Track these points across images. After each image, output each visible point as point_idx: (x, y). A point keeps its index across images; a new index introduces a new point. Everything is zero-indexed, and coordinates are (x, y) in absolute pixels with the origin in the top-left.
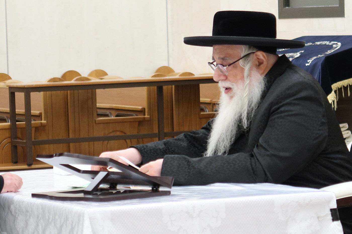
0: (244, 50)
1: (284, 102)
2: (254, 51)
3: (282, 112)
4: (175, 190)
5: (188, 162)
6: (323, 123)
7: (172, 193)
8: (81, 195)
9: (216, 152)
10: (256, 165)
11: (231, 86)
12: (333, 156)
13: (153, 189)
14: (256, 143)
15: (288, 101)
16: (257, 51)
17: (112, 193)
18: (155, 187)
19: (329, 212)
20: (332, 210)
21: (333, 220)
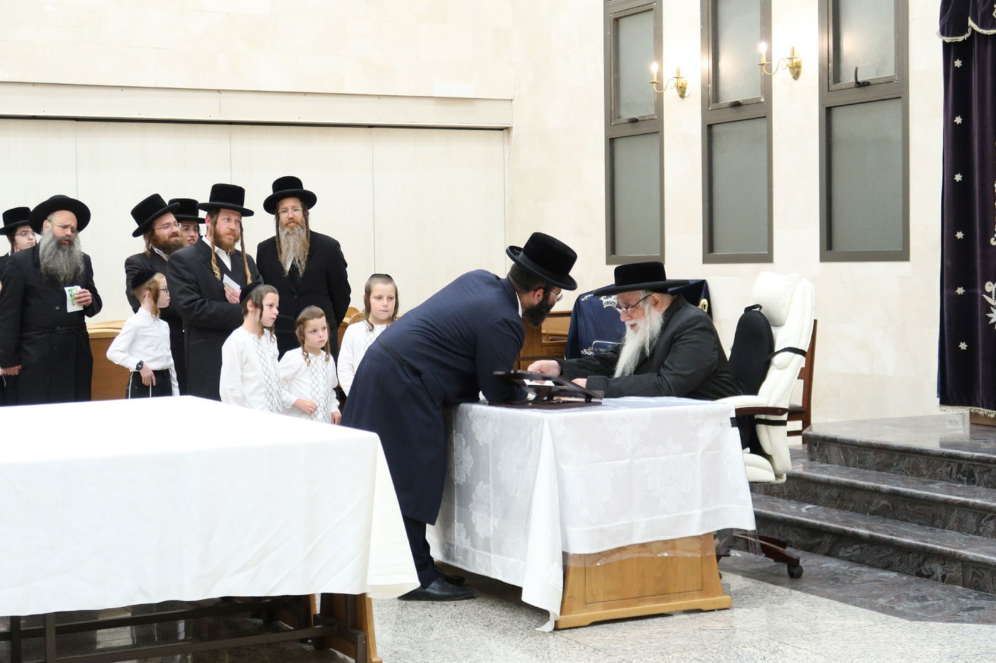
1: (685, 332)
2: (650, 294)
3: (683, 340)
4: (604, 401)
7: (603, 403)
9: (623, 373)
10: (662, 383)
11: (636, 322)
12: (721, 375)
14: (662, 365)
16: (653, 293)
18: (588, 399)
19: (730, 420)
20: (731, 418)
21: (732, 426)
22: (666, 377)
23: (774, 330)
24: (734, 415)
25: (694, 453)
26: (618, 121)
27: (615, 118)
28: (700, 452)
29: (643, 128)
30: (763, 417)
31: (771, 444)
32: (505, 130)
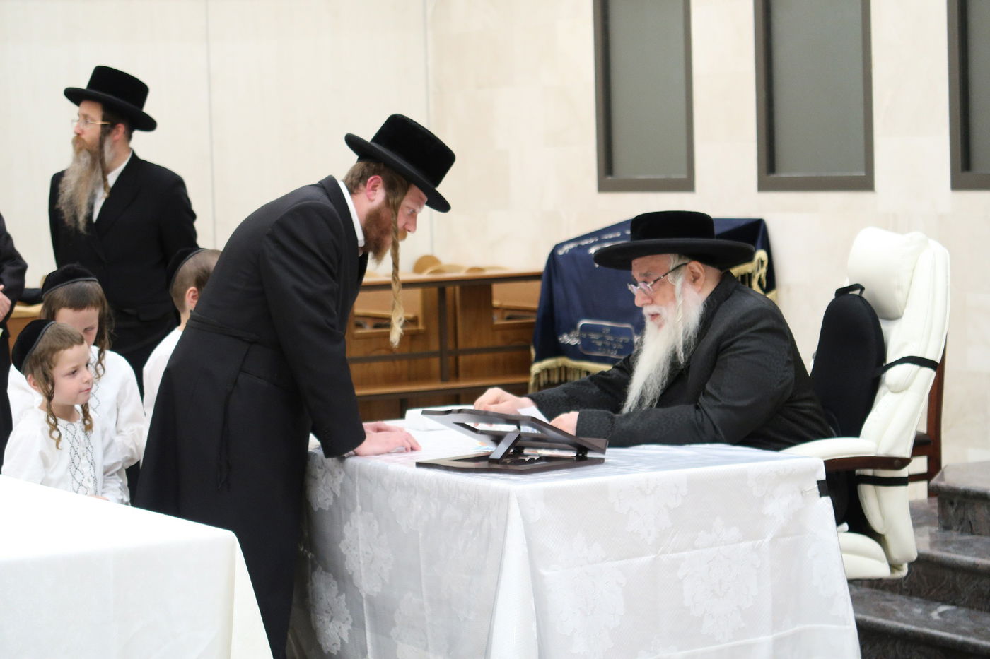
0: (672, 260)
1: (739, 336)
2: (686, 262)
3: (735, 349)
5: (612, 418)
6: (789, 362)
7: (606, 461)
8: (486, 465)
10: (703, 421)
11: (659, 312)
13: (578, 455)
14: (701, 390)
15: (744, 333)
16: (690, 262)
17: (524, 462)
18: (580, 452)
19: (816, 485)
20: (819, 482)
21: (821, 495)
22: (708, 411)
23: (884, 326)
24: (822, 476)
25: (758, 542)
28: (767, 540)
30: (869, 472)
31: (883, 518)
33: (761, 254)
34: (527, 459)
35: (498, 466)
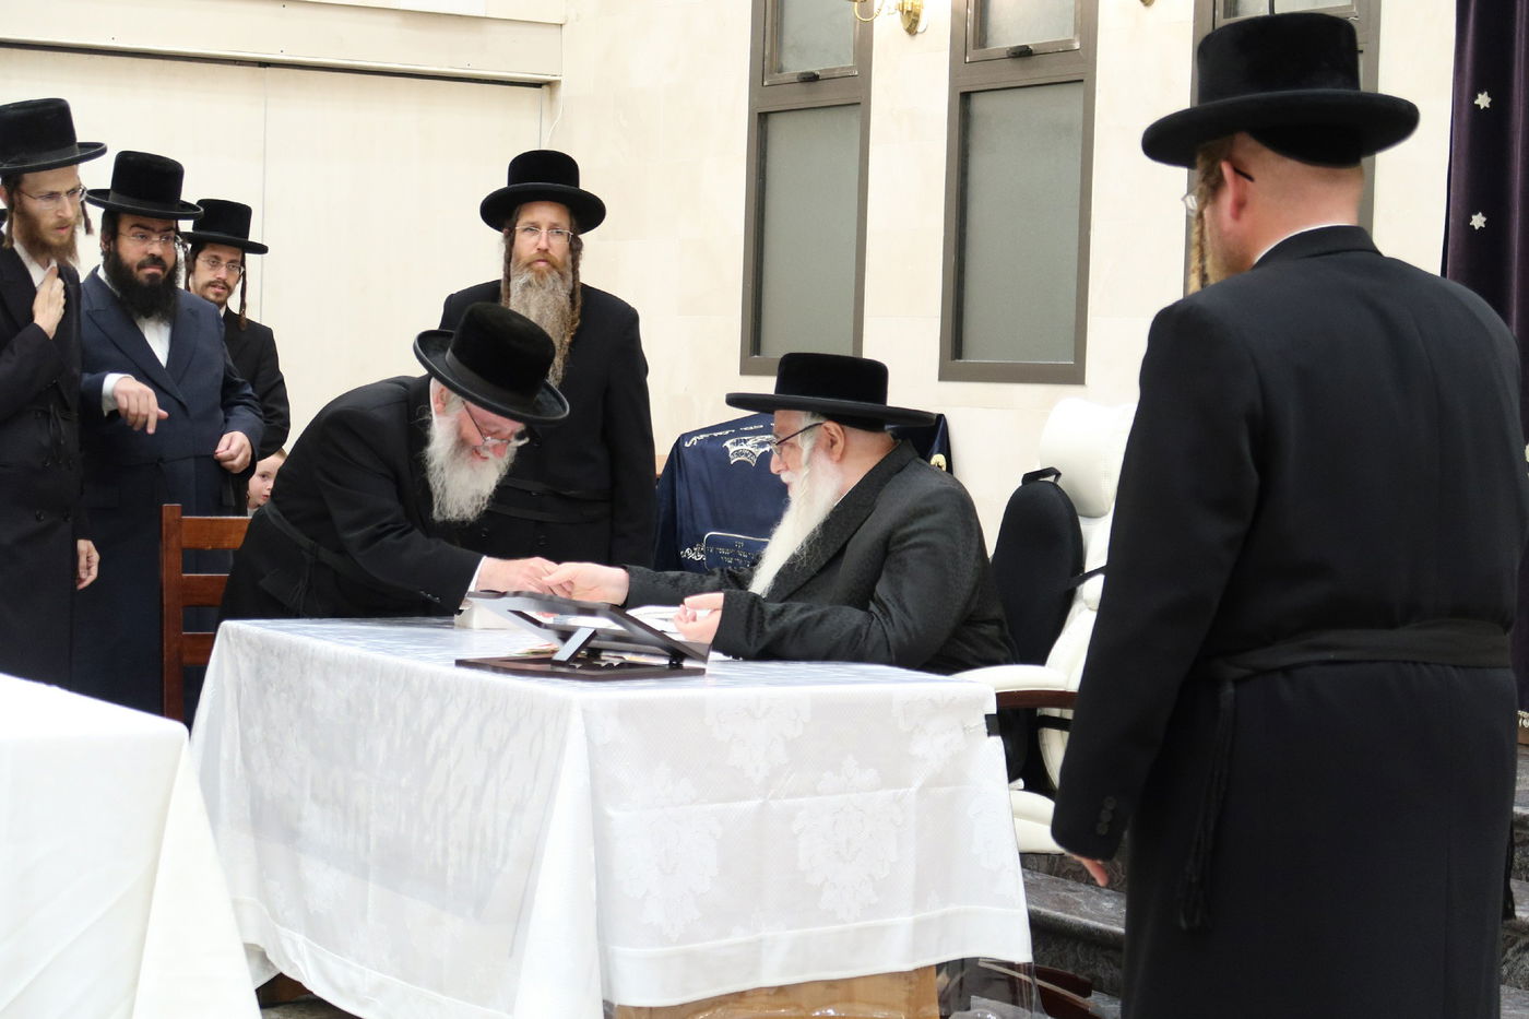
2: (820, 422)
7: (707, 672)
8: (547, 667)
13: (671, 663)
16: (825, 422)
17: (599, 668)
18: (675, 660)
19: (984, 721)
20: (986, 716)
21: (989, 733)
23: (1084, 524)
24: (992, 709)
25: (901, 791)
26: (778, 78)
27: (771, 72)
28: (915, 789)
29: (826, 95)
30: (1056, 713)
32: (544, 87)
33: (938, 459)
34: (603, 664)
35: (564, 670)
